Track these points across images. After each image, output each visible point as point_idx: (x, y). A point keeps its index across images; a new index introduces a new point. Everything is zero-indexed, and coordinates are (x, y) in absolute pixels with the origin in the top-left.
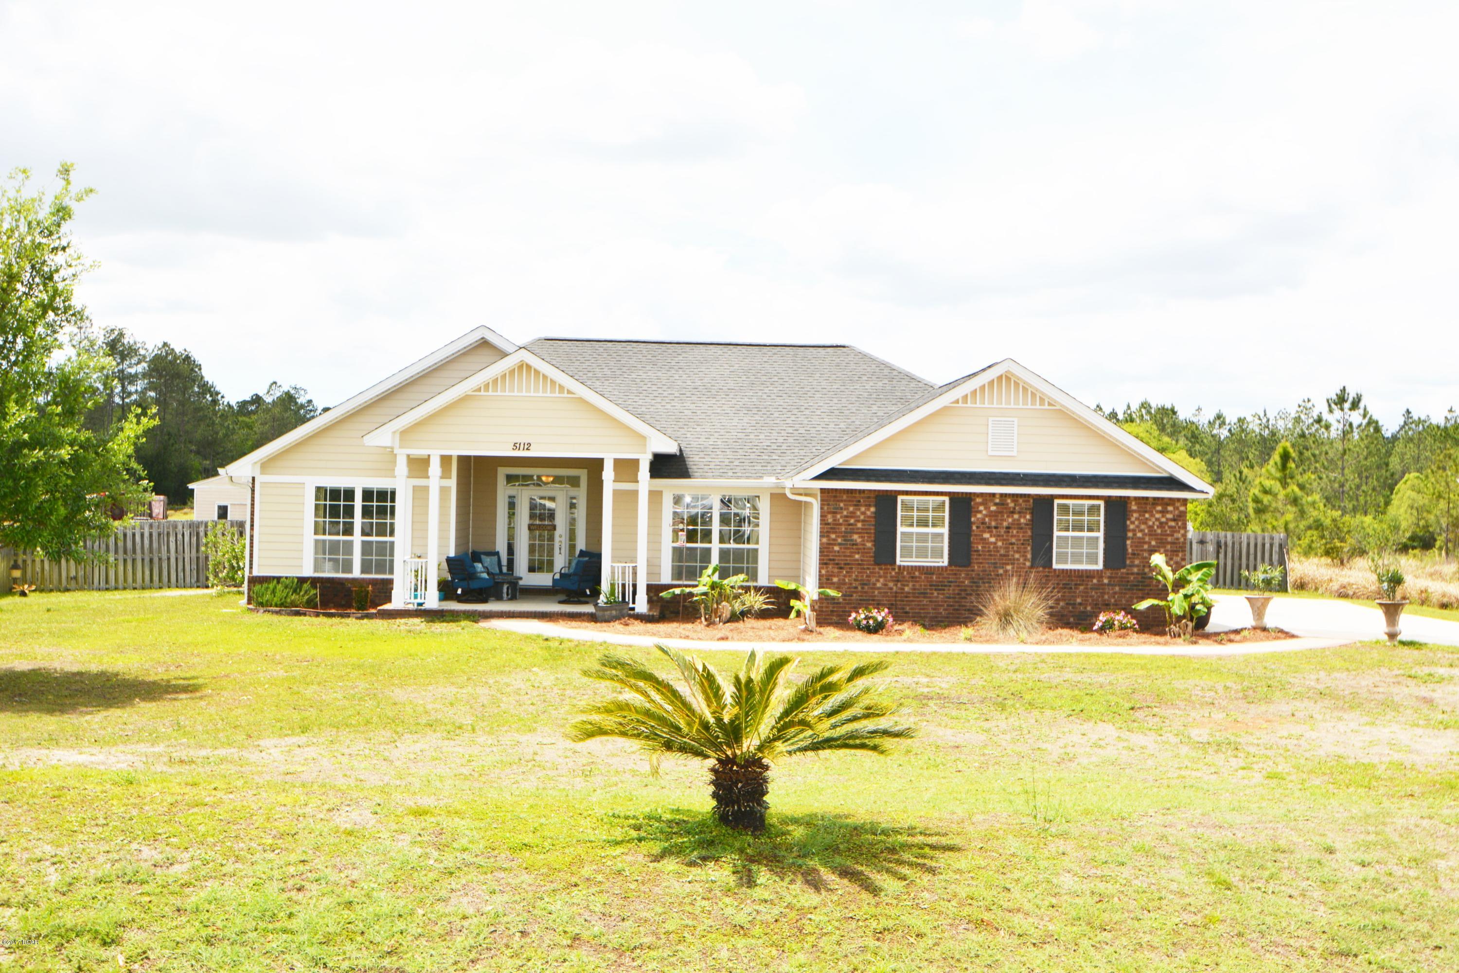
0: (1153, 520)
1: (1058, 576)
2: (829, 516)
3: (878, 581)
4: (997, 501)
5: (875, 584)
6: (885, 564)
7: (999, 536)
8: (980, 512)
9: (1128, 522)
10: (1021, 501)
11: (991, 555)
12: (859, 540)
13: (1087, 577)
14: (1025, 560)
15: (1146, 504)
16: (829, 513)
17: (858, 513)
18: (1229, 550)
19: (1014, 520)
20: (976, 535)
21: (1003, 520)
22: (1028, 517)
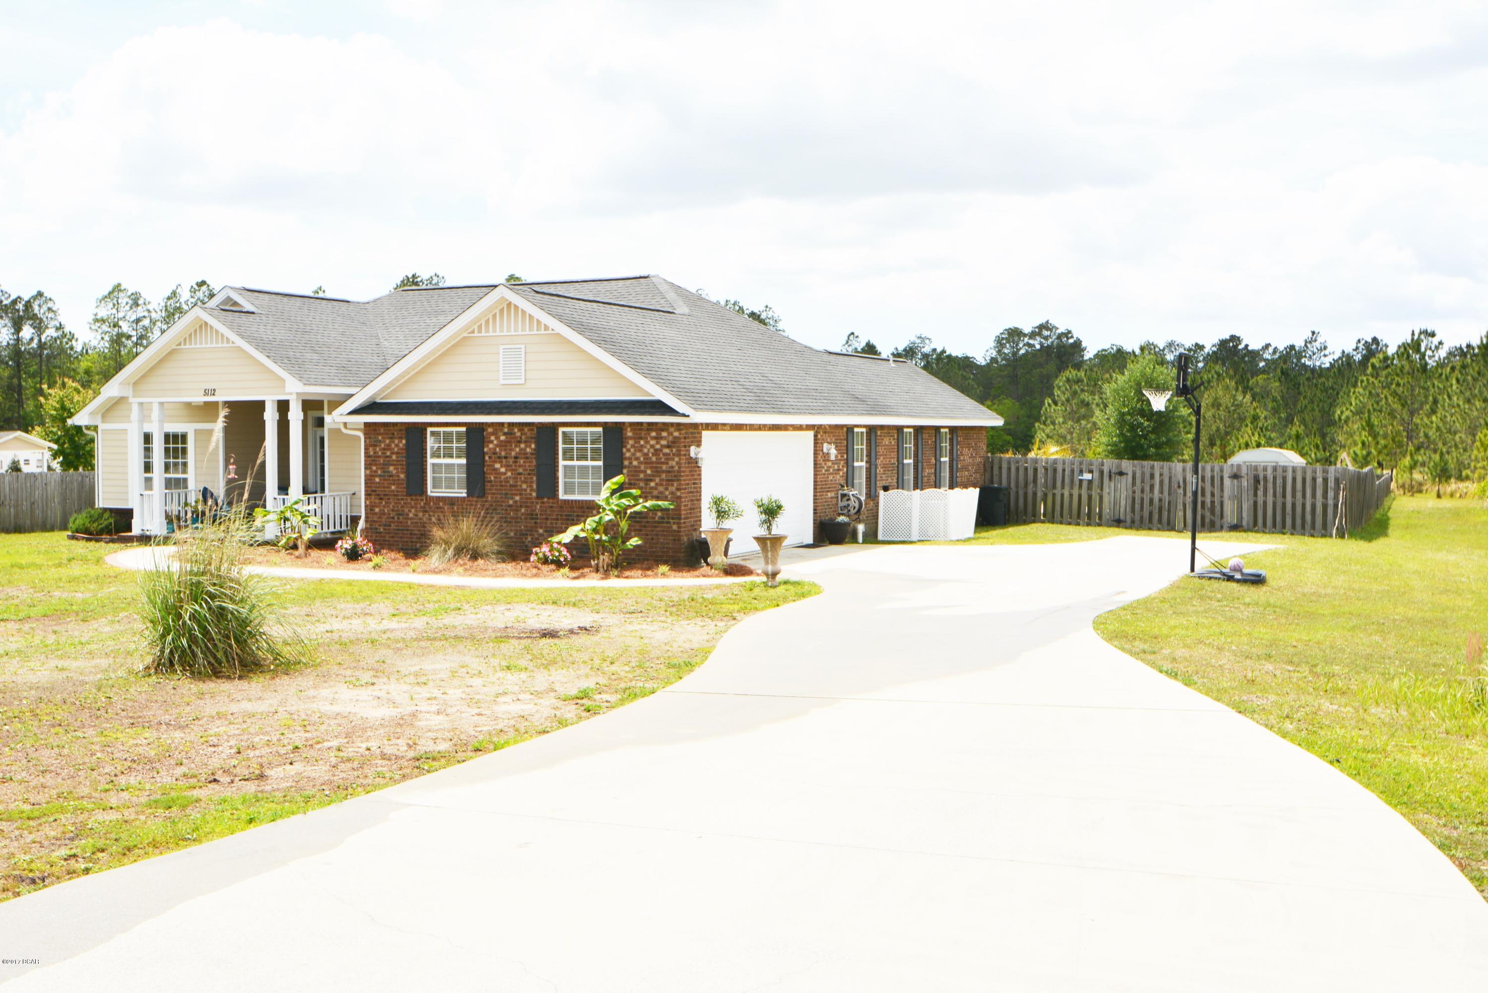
0: (648, 447)
1: (561, 507)
2: (371, 449)
3: (410, 511)
4: (506, 430)
5: (408, 515)
6: (415, 495)
7: (508, 466)
8: (492, 442)
9: (624, 450)
10: (526, 430)
11: (502, 486)
12: (394, 472)
13: (588, 508)
14: (531, 490)
15: (640, 430)
16: (371, 446)
17: (393, 445)
18: (1270, 485)
19: (521, 450)
20: (489, 466)
21: (511, 450)
22: (533, 446)
